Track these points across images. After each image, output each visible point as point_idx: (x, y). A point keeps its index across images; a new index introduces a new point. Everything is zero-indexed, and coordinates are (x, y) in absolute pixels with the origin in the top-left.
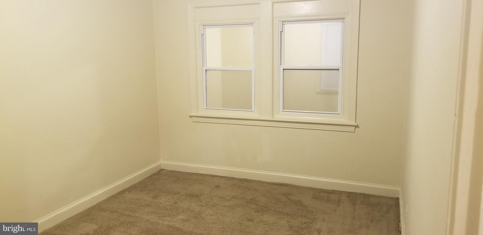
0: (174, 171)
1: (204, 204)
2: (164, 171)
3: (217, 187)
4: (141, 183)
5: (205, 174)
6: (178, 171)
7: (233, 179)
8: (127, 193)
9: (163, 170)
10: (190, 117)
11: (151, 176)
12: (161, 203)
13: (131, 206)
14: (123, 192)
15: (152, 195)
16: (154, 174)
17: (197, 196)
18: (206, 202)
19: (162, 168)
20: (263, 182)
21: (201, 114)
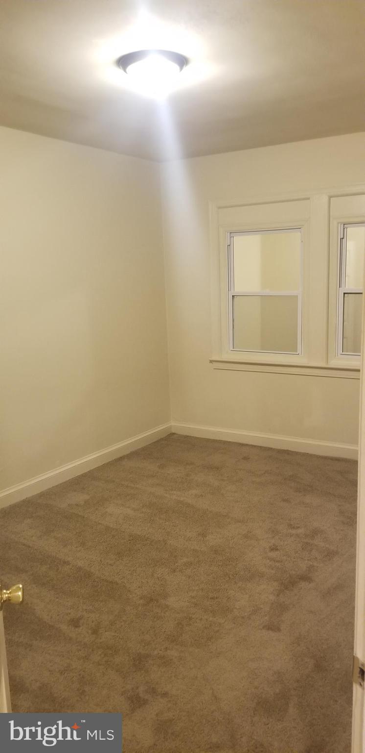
0: (188, 436)
1: (225, 479)
2: (175, 436)
3: (246, 458)
4: (144, 449)
5: (230, 442)
6: (193, 437)
7: (270, 449)
8: (126, 460)
9: (174, 434)
10: (210, 363)
11: (158, 441)
12: (168, 474)
13: (131, 476)
14: (121, 459)
15: (158, 464)
16: (162, 439)
17: (218, 469)
18: (228, 477)
19: (173, 432)
20: (311, 456)
21: (225, 357)
